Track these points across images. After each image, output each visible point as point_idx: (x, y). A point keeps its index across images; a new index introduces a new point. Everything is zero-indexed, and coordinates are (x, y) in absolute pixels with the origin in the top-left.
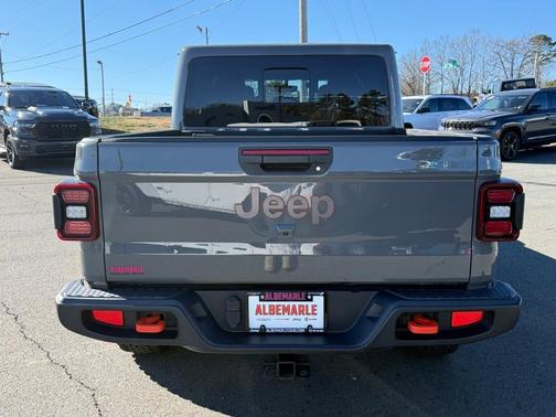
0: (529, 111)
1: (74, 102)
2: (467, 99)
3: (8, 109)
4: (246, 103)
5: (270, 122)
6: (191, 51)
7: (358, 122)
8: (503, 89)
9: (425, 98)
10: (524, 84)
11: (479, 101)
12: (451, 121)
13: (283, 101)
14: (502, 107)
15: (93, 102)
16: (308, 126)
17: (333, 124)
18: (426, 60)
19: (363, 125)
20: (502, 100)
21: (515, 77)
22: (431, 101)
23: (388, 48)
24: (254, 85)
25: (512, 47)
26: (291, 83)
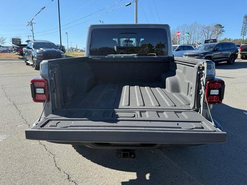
0: (215, 51)
1: (57, 47)
2: (193, 46)
3: (33, 49)
4: (115, 47)
5: (124, 54)
6: (92, 26)
7: (155, 54)
8: (205, 43)
9: (178, 46)
10: (212, 41)
11: (197, 47)
12: (187, 54)
13: (128, 46)
14: (205, 49)
15: (63, 47)
16: (137, 55)
17: (146, 55)
18: (179, 32)
19: (157, 55)
20: (205, 46)
21: (209, 39)
22: (180, 47)
23: (167, 26)
24: (116, 40)
25: (208, 28)
26: (131, 39)
